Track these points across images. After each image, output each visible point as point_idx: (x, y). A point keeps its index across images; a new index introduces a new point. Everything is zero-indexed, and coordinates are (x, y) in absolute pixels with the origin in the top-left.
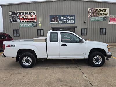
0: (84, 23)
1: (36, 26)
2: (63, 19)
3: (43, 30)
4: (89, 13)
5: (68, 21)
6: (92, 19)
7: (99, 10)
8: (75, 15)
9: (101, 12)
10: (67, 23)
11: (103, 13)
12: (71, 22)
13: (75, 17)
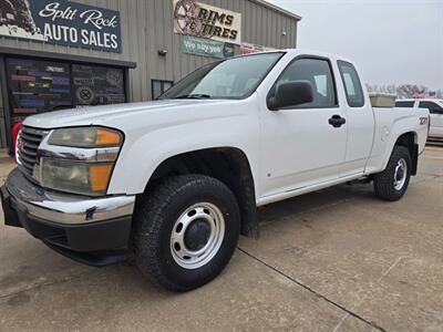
0: (162, 54)
2: (60, 21)
4: (177, 17)
5: (88, 36)
6: (189, 44)
7: (212, 12)
8: (117, 14)
9: (217, 24)
10: (79, 45)
11: (223, 26)
12: (102, 42)
13: (118, 19)
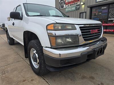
1: (79, 9)
3: (86, 12)
